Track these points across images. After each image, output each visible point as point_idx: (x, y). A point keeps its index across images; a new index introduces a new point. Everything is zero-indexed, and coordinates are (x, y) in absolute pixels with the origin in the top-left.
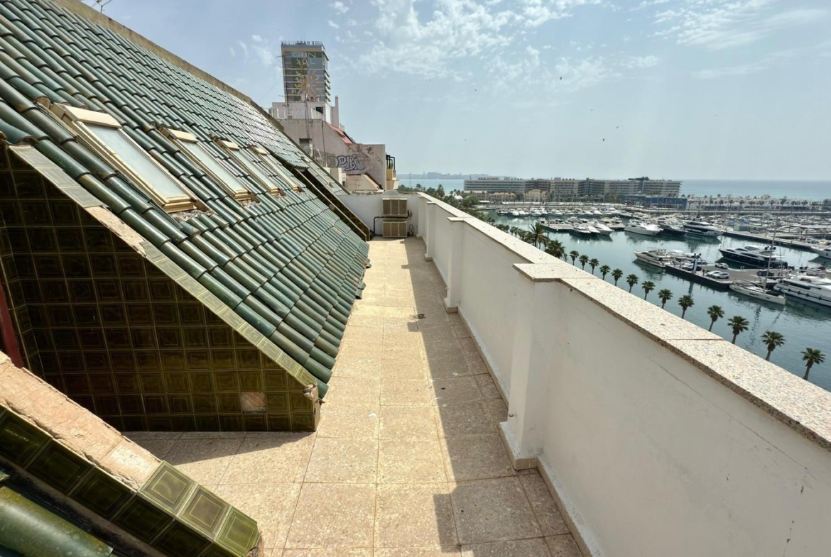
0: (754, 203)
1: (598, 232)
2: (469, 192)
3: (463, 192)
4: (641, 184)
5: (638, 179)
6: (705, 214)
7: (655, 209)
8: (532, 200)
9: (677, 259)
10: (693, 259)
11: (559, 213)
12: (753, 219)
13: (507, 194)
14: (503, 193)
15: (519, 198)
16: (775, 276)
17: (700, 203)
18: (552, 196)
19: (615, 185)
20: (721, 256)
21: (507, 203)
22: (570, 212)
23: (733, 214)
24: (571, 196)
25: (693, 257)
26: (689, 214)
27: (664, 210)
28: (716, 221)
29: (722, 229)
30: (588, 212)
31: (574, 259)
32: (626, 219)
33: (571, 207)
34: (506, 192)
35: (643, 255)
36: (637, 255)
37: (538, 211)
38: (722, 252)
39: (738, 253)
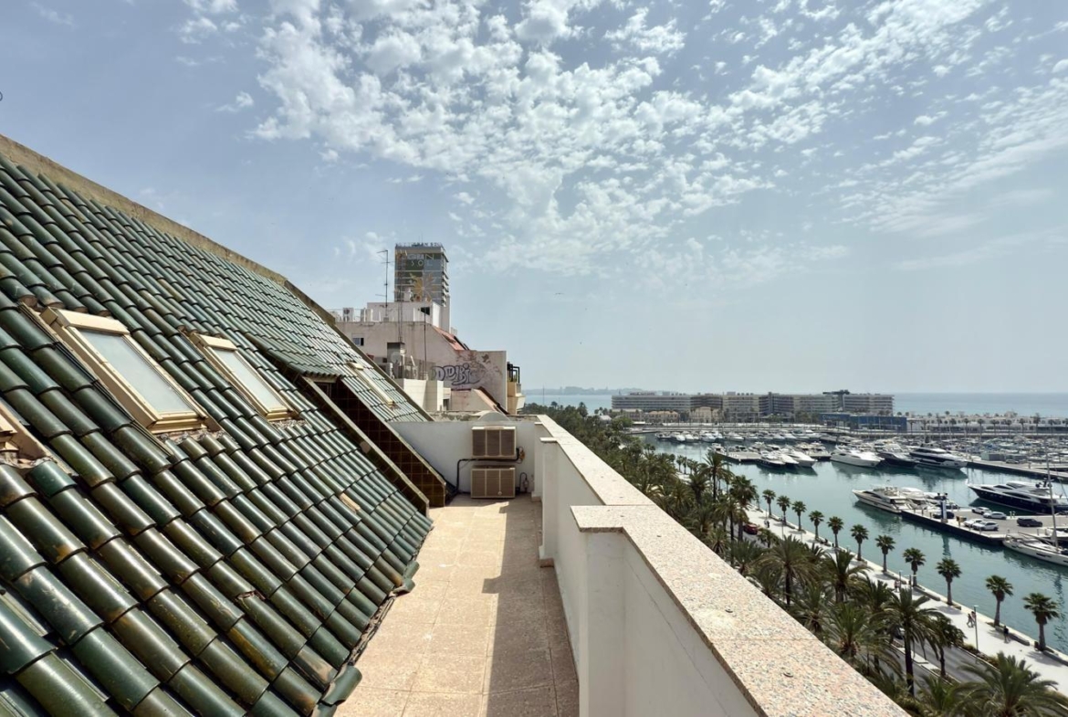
0: (998, 423)
1: (795, 462)
2: (618, 410)
3: (611, 411)
4: (841, 399)
5: (835, 393)
6: (935, 438)
7: (866, 431)
8: (702, 421)
9: (915, 501)
10: (938, 502)
11: (738, 437)
12: (1004, 444)
13: (668, 413)
14: (662, 412)
15: (684, 417)
17: (924, 422)
18: (726, 415)
19: (806, 400)
21: (669, 424)
22: (753, 436)
23: (973, 437)
24: (751, 415)
25: (936, 498)
26: (913, 437)
27: (877, 432)
28: (953, 447)
29: (964, 458)
30: (778, 436)
31: (769, 502)
32: (830, 444)
33: (753, 429)
34: (665, 410)
35: (865, 495)
36: (857, 495)
37: (711, 434)
38: (976, 491)
39: (998, 492)
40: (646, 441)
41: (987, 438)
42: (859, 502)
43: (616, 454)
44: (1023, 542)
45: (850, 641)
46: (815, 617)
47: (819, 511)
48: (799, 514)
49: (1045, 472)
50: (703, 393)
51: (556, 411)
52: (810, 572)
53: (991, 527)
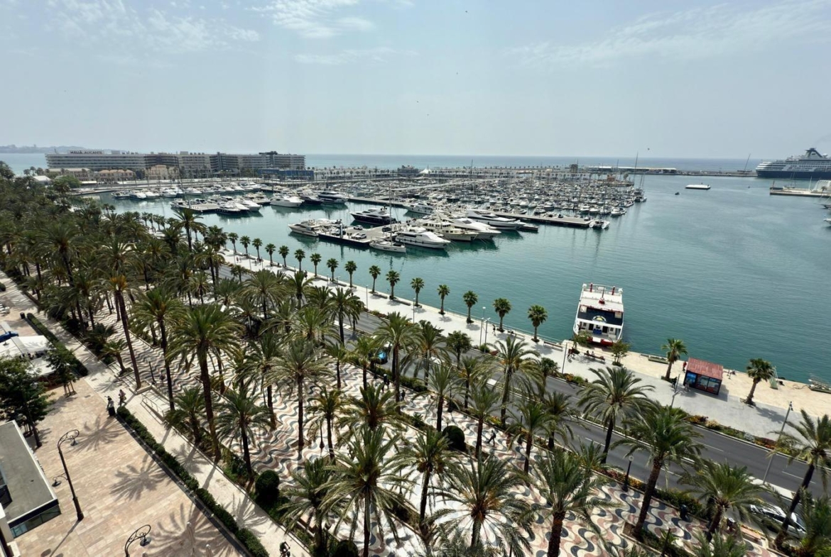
1: (247, 208)
2: (58, 170)
3: (48, 171)
4: (271, 158)
5: (268, 154)
6: (331, 184)
7: (290, 181)
8: (159, 178)
9: (325, 227)
10: (338, 226)
11: (196, 191)
12: (362, 186)
13: (122, 171)
14: (115, 171)
15: (140, 175)
16: (393, 230)
17: (323, 174)
18: (182, 172)
19: (246, 158)
20: (353, 219)
21: (125, 183)
22: (210, 190)
23: (347, 182)
24: (204, 171)
25: (336, 223)
26: (318, 184)
27: (298, 182)
28: (339, 189)
29: (345, 196)
30: (229, 189)
31: (234, 242)
32: (269, 193)
33: (208, 184)
34: (118, 169)
35: (296, 227)
36: (291, 228)
37: (171, 190)
38: (354, 215)
39: (365, 215)
41: (355, 182)
42: (292, 232)
43: (67, 217)
44: (378, 242)
45: (311, 331)
46: (287, 323)
48: (258, 248)
50: (156, 153)
52: (279, 291)
53: (364, 236)
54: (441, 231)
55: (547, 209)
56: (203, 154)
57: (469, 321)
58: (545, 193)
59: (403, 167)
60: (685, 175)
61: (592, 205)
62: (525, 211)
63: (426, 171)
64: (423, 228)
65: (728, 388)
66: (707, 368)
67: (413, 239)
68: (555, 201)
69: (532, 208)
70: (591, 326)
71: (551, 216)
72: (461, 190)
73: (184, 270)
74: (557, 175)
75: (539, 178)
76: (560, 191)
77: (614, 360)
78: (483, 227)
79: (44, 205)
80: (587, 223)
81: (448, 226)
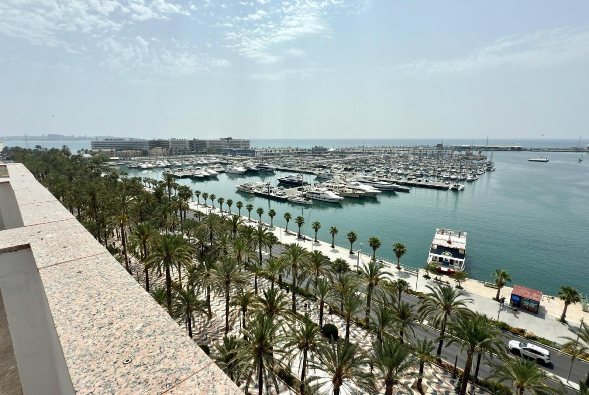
1: (209, 175)
2: (97, 151)
3: (91, 151)
4: (228, 142)
5: (226, 139)
6: (266, 159)
7: (239, 157)
8: (157, 155)
9: (259, 187)
11: (179, 163)
12: (287, 160)
13: (134, 151)
14: (131, 151)
15: (145, 154)
16: (305, 190)
17: (261, 152)
19: (212, 142)
20: (279, 182)
21: (136, 158)
22: (187, 163)
23: (278, 158)
24: (185, 151)
25: (266, 185)
26: (257, 159)
27: (244, 157)
28: (271, 162)
29: (274, 167)
30: (199, 162)
31: (198, 196)
32: (225, 164)
33: (186, 159)
34: (132, 150)
35: (241, 187)
36: (237, 188)
37: (163, 163)
38: (279, 180)
39: (286, 179)
40: (120, 170)
41: (282, 158)
42: (238, 190)
43: (99, 180)
44: (294, 198)
45: (239, 254)
46: (224, 248)
47: (222, 197)
48: (213, 201)
49: (301, 170)
50: (156, 139)
51: (40, 152)
52: (222, 228)
53: (284, 194)
54: (338, 190)
55: (417, 176)
56: (185, 140)
57: (351, 253)
58: (417, 164)
59: (316, 147)
60: (528, 151)
61: (451, 173)
62: (401, 177)
63: (332, 150)
64: (325, 189)
65: (546, 309)
66: (529, 293)
67: (318, 196)
68: (424, 170)
69: (406, 175)
70: (441, 259)
71: (420, 181)
72: (355, 162)
73: (164, 213)
74: (427, 152)
75: (414, 154)
76: (429, 162)
77: (456, 284)
78: (368, 188)
79: (86, 172)
80: (447, 186)
81: (343, 187)
